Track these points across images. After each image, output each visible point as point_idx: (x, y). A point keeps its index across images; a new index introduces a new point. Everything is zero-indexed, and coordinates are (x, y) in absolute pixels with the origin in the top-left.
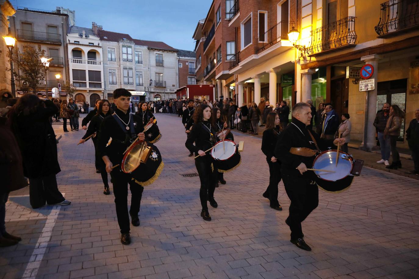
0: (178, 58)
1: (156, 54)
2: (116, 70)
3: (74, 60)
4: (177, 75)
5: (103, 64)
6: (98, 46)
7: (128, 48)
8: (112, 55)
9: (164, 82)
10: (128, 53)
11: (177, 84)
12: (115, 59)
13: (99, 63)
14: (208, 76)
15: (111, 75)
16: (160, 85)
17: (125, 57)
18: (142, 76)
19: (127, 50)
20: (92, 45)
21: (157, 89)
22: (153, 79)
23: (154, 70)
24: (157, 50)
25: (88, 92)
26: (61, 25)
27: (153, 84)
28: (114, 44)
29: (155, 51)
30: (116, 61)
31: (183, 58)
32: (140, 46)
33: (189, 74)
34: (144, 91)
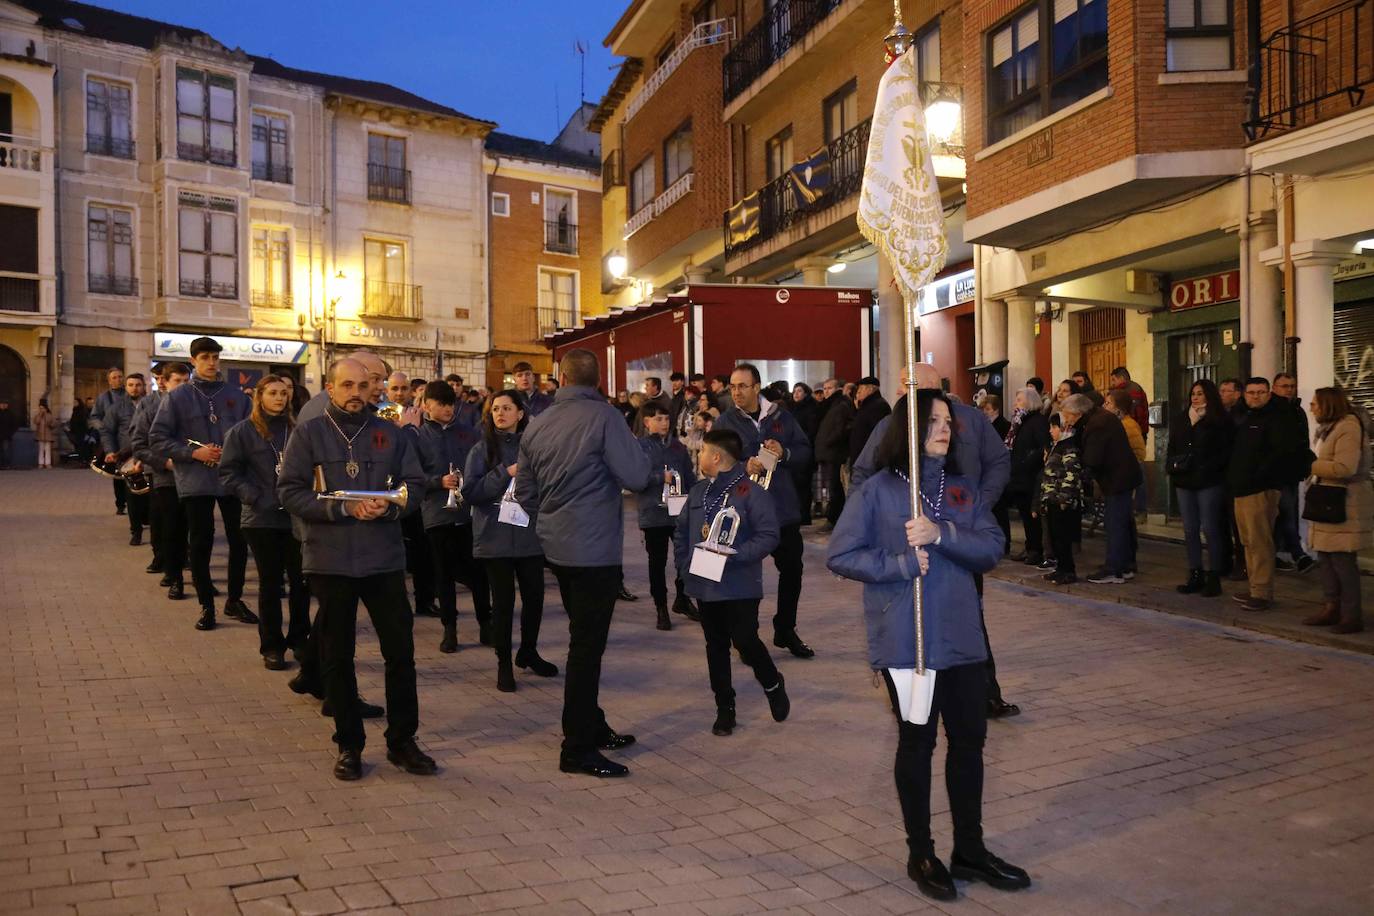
0: (491, 163)
1: (370, 132)
2: (132, 208)
4: (482, 256)
5: (56, 166)
6: (29, 58)
7: (214, 90)
8: (114, 118)
9: (409, 289)
10: (213, 116)
11: (481, 302)
12: (131, 142)
13: (30, 163)
15: (103, 236)
16: (388, 309)
17: (193, 133)
18: (288, 253)
19: (207, 99)
21: (372, 326)
23: (358, 220)
24: (378, 111)
27: (352, 300)
28: (125, 58)
29: (368, 116)
30: (132, 156)
31: (517, 165)
32: (283, 81)
33: (546, 252)
34: (298, 337)
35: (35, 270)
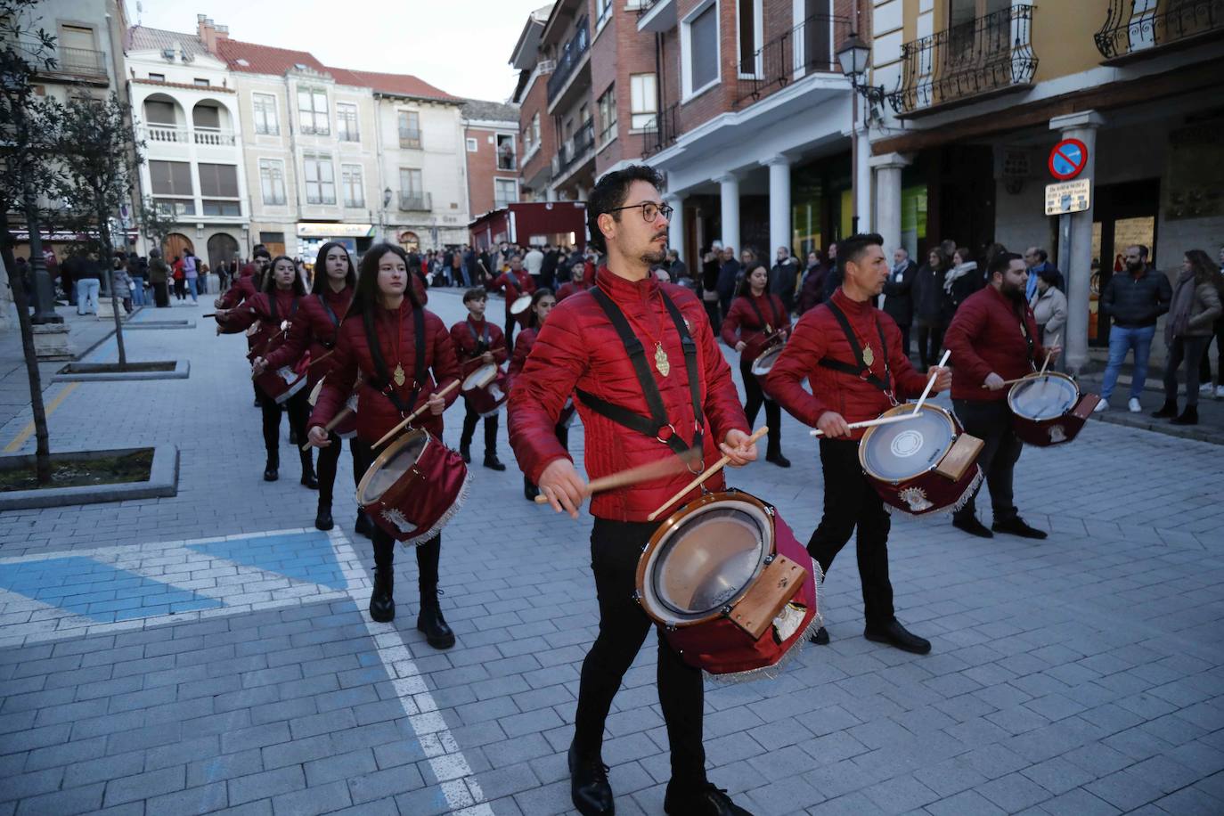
0: (465, 122)
1: (399, 111)
2: (280, 161)
3: (151, 133)
4: (463, 173)
5: (243, 142)
6: (224, 90)
7: (315, 96)
8: (268, 114)
9: (424, 195)
10: (316, 110)
11: (464, 200)
12: (278, 127)
13: (230, 141)
14: (565, 177)
15: (268, 176)
16: (415, 206)
17: (306, 120)
18: (360, 179)
19: (312, 101)
20: (204, 84)
21: (406, 215)
22: (395, 187)
23: (397, 159)
24: (402, 99)
25: (200, 229)
26: (105, 22)
27: (395, 202)
28: (271, 82)
29: (397, 102)
30: (278, 134)
31: (479, 122)
32: (351, 87)
33: (498, 169)
34: (369, 222)
35: (236, 194)
